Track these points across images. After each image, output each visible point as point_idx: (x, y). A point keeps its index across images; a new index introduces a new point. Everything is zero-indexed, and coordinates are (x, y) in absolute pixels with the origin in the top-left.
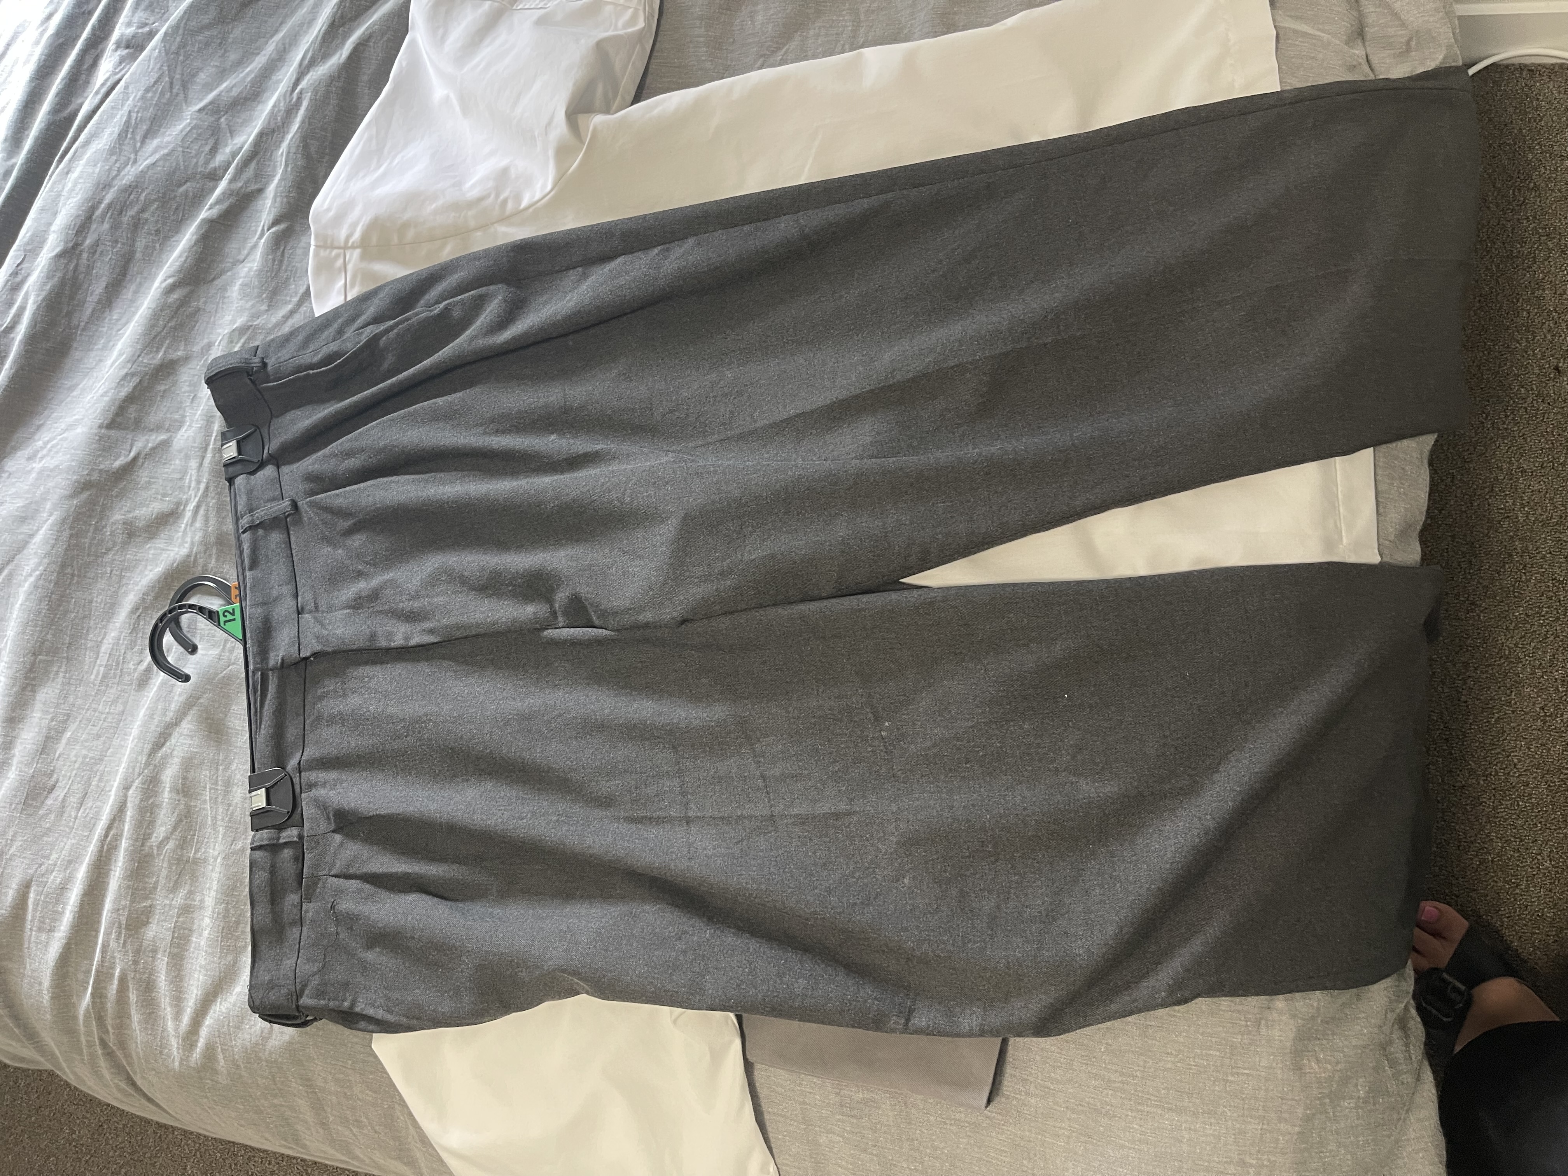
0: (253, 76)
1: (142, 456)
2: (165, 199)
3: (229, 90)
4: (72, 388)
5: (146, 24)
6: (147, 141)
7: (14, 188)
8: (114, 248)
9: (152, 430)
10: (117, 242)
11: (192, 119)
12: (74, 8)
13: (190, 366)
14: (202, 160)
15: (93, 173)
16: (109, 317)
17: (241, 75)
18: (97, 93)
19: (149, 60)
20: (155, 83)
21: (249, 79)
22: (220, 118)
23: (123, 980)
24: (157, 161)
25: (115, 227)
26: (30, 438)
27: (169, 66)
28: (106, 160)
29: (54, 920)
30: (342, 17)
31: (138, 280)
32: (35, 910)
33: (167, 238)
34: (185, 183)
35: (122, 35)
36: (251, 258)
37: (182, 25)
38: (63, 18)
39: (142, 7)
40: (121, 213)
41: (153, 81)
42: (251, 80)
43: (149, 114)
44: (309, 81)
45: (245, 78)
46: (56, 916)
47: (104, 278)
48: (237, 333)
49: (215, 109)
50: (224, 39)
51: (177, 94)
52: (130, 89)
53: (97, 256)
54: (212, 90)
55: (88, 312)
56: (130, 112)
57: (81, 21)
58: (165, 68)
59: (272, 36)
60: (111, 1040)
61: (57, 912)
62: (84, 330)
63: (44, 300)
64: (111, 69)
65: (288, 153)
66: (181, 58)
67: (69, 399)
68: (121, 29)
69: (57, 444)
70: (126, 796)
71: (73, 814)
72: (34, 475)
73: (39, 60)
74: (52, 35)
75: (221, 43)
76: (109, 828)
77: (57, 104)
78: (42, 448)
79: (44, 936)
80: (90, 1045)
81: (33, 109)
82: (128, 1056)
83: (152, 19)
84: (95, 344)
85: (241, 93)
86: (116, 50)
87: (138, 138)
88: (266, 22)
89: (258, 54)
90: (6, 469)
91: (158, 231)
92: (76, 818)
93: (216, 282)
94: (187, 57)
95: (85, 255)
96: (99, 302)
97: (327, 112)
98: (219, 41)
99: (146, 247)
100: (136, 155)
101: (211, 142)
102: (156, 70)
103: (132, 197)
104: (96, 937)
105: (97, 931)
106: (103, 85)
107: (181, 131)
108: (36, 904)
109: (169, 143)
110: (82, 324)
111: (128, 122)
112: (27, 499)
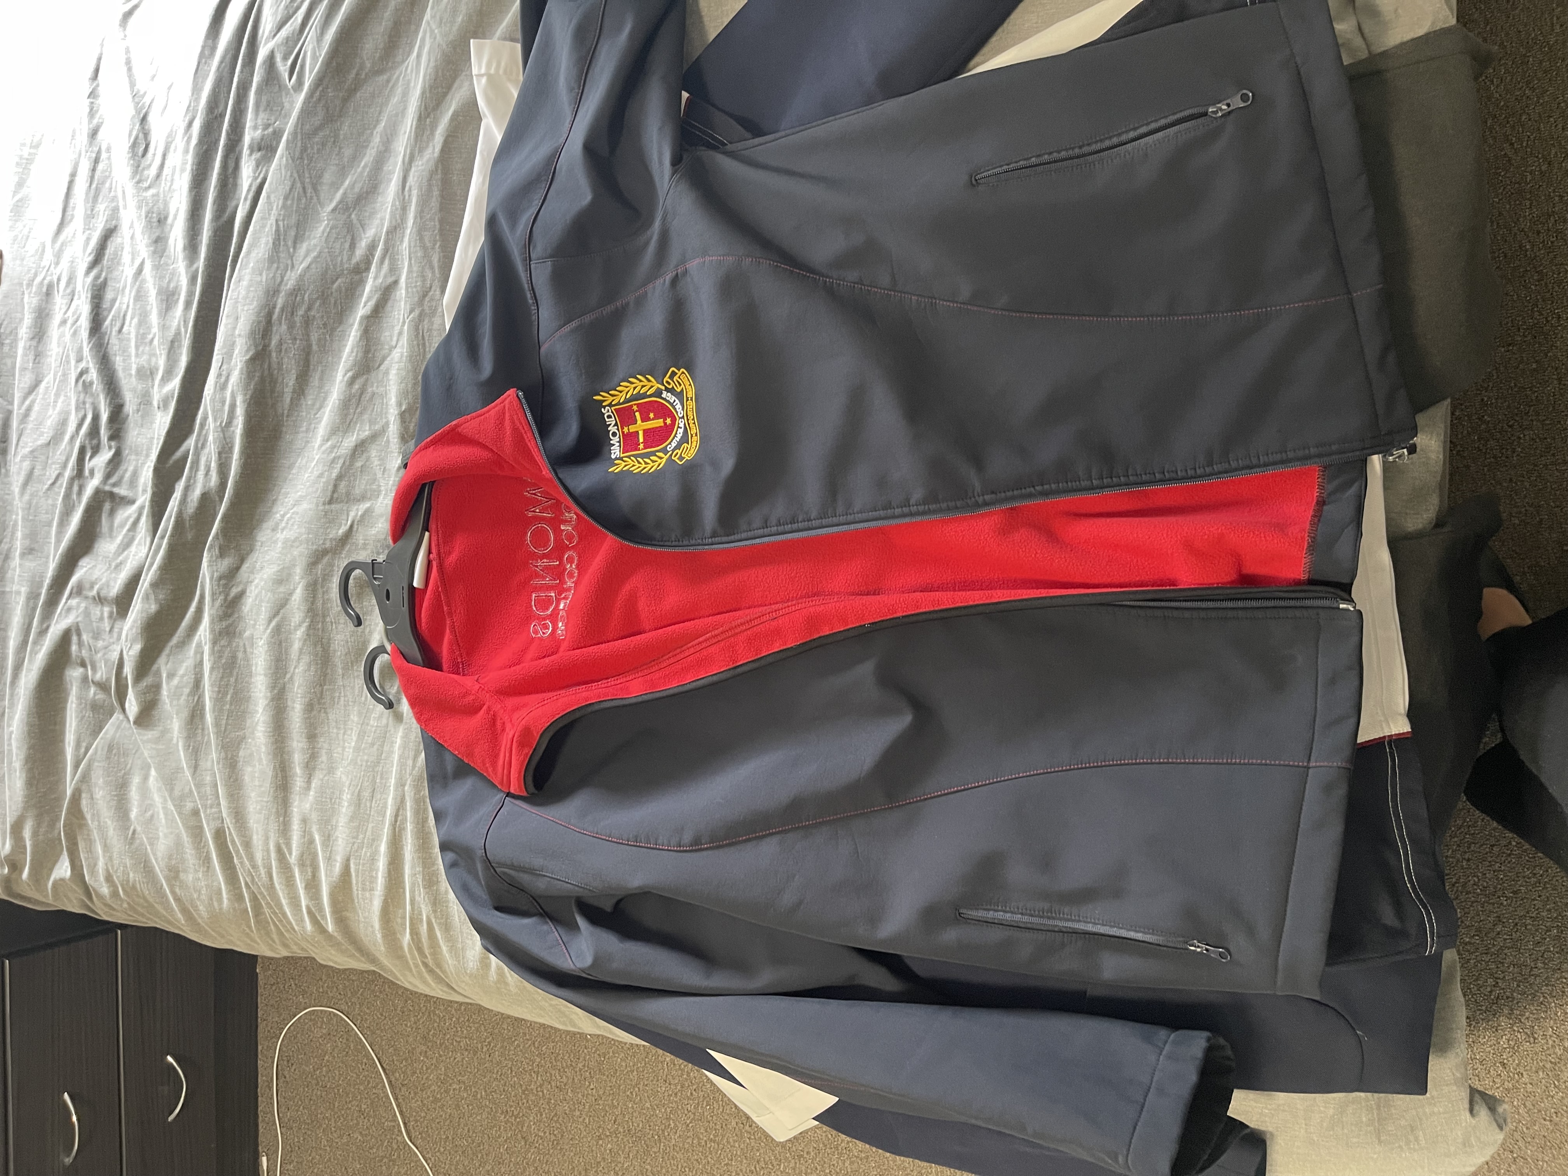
0: (368, 169)
1: (356, 523)
2: (324, 297)
3: (352, 186)
4: (291, 467)
5: (269, 125)
6: (298, 246)
7: (203, 293)
8: (294, 344)
9: (359, 501)
10: (295, 339)
11: (328, 220)
12: (207, 115)
13: (378, 443)
14: (345, 258)
15: (261, 281)
16: (304, 403)
17: (359, 170)
18: (246, 199)
19: (280, 169)
20: (291, 190)
21: (366, 174)
22: (350, 215)
23: (429, 923)
24: (309, 265)
25: (291, 326)
26: (269, 511)
27: (298, 172)
28: (269, 269)
29: (371, 882)
30: (426, 108)
31: (320, 368)
32: (357, 876)
33: (333, 330)
34: (337, 279)
35: (252, 139)
36: (400, 344)
37: (299, 130)
38: (201, 127)
39: (262, 109)
40: (292, 314)
41: (288, 188)
42: (368, 175)
43: (293, 220)
44: (414, 177)
45: (362, 172)
46: (373, 880)
47: (293, 371)
48: (407, 415)
49: (345, 207)
50: (336, 136)
51: (311, 198)
52: (272, 199)
53: (283, 354)
54: (338, 189)
55: (288, 400)
56: (277, 221)
57: (216, 125)
58: (296, 175)
59: (375, 127)
60: (431, 963)
61: (372, 876)
62: (288, 416)
63: (252, 397)
64: (252, 175)
65: (410, 247)
66: (306, 162)
67: (291, 476)
68: (249, 136)
69: (291, 518)
70: (403, 791)
71: (368, 804)
72: (280, 544)
73: (192, 169)
74: (196, 145)
75: (334, 141)
76: (397, 816)
77: (216, 211)
78: (281, 520)
79: (367, 894)
80: (417, 966)
81: (198, 215)
82: (444, 972)
83: (273, 118)
84: (300, 427)
85: (362, 188)
86: (251, 155)
87: (290, 243)
88: (367, 113)
89: (368, 146)
90: (258, 539)
91: (325, 325)
92: (371, 807)
93: (381, 368)
94: (311, 160)
95: (274, 355)
96: (294, 392)
97: (433, 204)
98: (332, 139)
99: (319, 340)
100: (292, 260)
101: (349, 239)
102: (288, 177)
103: (298, 298)
104: (404, 892)
105: (404, 889)
106: (249, 191)
107: (323, 232)
108: (357, 871)
109: (315, 245)
110: (286, 412)
111: (278, 230)
112: (279, 565)
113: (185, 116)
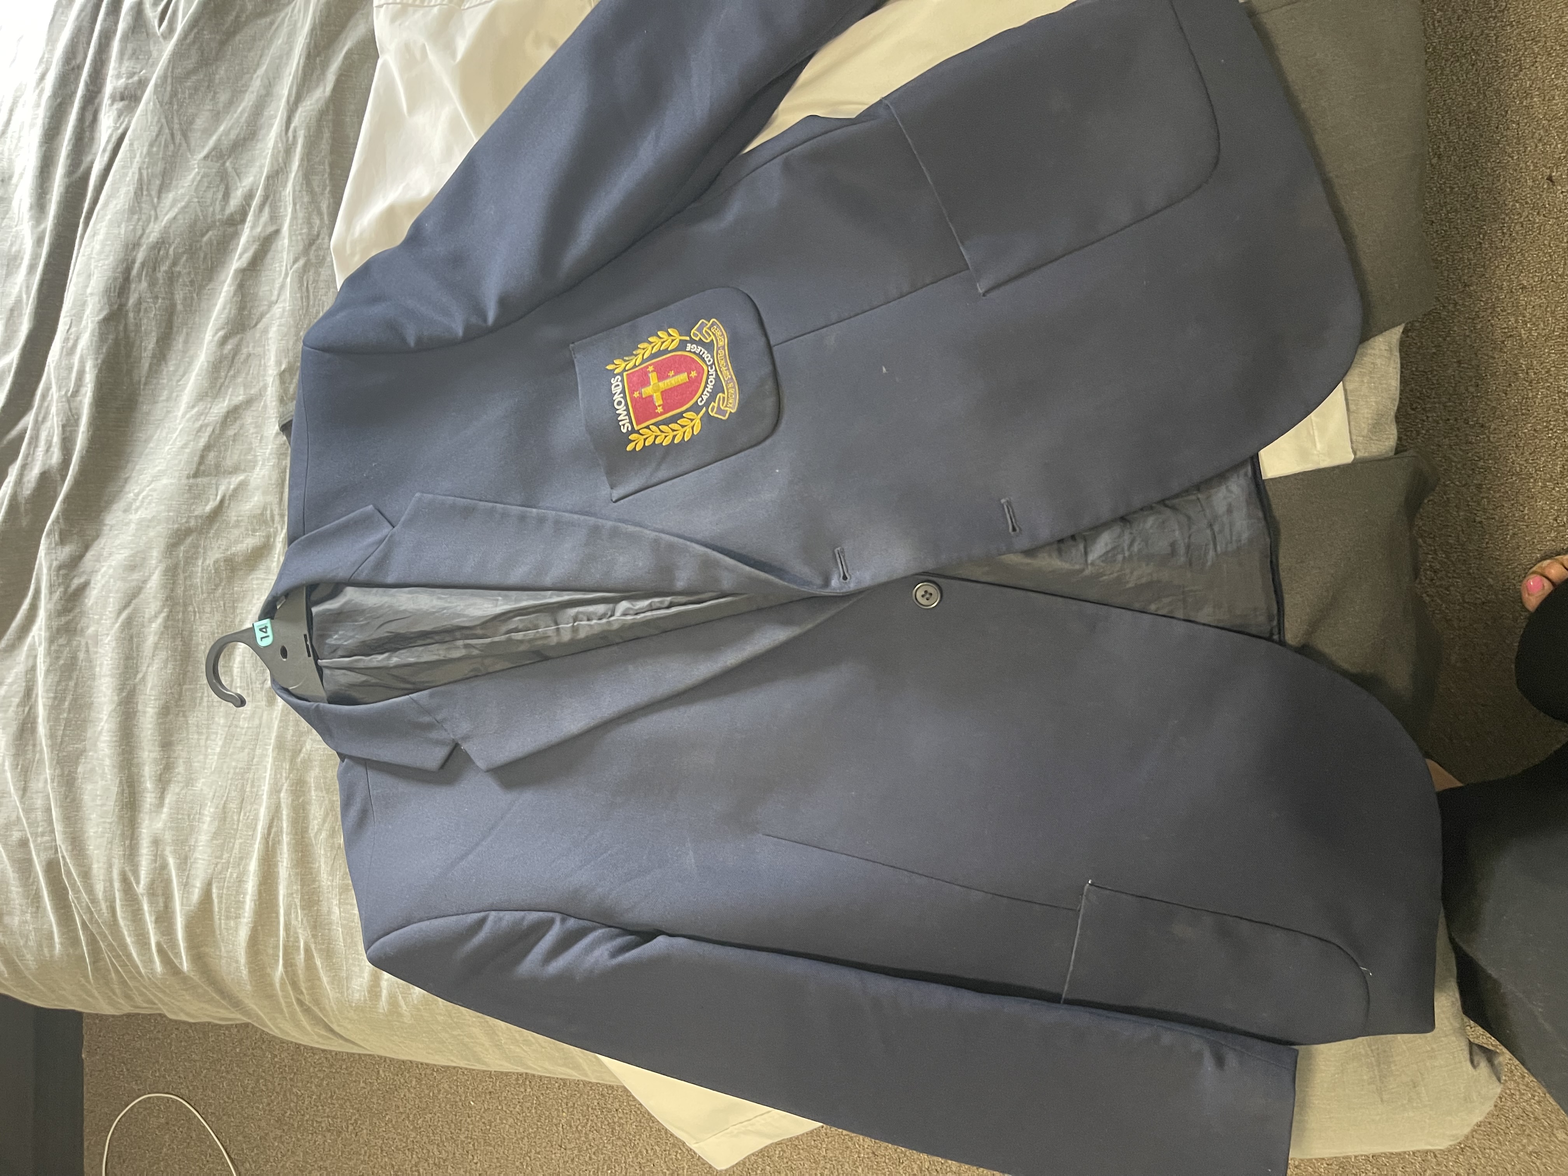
0: (246, 115)
1: (227, 498)
2: (192, 250)
3: (227, 133)
4: (147, 441)
5: (134, 74)
6: (163, 195)
7: (50, 255)
8: (155, 303)
9: (230, 473)
10: (157, 297)
11: (199, 168)
12: (64, 65)
13: (252, 409)
14: (218, 207)
15: (119, 234)
16: (165, 370)
17: (235, 116)
18: (104, 151)
19: (146, 114)
20: (157, 136)
21: (243, 120)
22: (224, 163)
23: (307, 950)
24: (176, 216)
25: (152, 284)
26: (120, 491)
27: (166, 117)
28: (129, 220)
29: (238, 908)
30: (316, 46)
31: (185, 330)
32: (220, 902)
33: (201, 287)
34: (207, 231)
35: (115, 88)
36: (282, 298)
37: (169, 74)
38: (56, 78)
39: (126, 57)
40: (154, 270)
41: (154, 134)
42: (246, 121)
43: (159, 168)
44: (299, 118)
45: (240, 117)
46: (240, 904)
47: (154, 334)
48: (287, 375)
49: (218, 155)
50: (211, 81)
51: (180, 145)
52: (135, 146)
53: (142, 314)
54: (211, 135)
55: (147, 365)
56: (140, 169)
57: (73, 76)
58: (163, 120)
59: (255, 71)
60: (307, 999)
61: (239, 901)
62: (145, 384)
63: (104, 362)
64: (112, 125)
65: (294, 191)
66: (175, 107)
67: (147, 450)
68: (112, 84)
69: (148, 496)
70: (279, 798)
71: (235, 818)
72: (133, 526)
73: (44, 123)
74: (50, 97)
75: (209, 86)
76: (270, 827)
77: (69, 166)
78: (135, 500)
79: (232, 923)
80: (289, 1005)
81: (48, 172)
82: (322, 1010)
83: (139, 66)
84: (159, 396)
85: (239, 134)
86: (112, 104)
87: (154, 193)
88: (246, 57)
89: (246, 91)
90: (107, 522)
91: (192, 282)
92: (239, 820)
93: (258, 326)
94: (180, 106)
95: (131, 315)
96: (154, 356)
97: (323, 146)
98: (206, 84)
99: (185, 299)
100: (156, 211)
101: (222, 188)
102: (154, 123)
103: (161, 253)
104: (277, 917)
105: (277, 913)
106: (108, 142)
107: (193, 182)
108: (220, 897)
109: (183, 195)
110: (143, 379)
111: (140, 179)
112: (132, 549)
113: (37, 68)
